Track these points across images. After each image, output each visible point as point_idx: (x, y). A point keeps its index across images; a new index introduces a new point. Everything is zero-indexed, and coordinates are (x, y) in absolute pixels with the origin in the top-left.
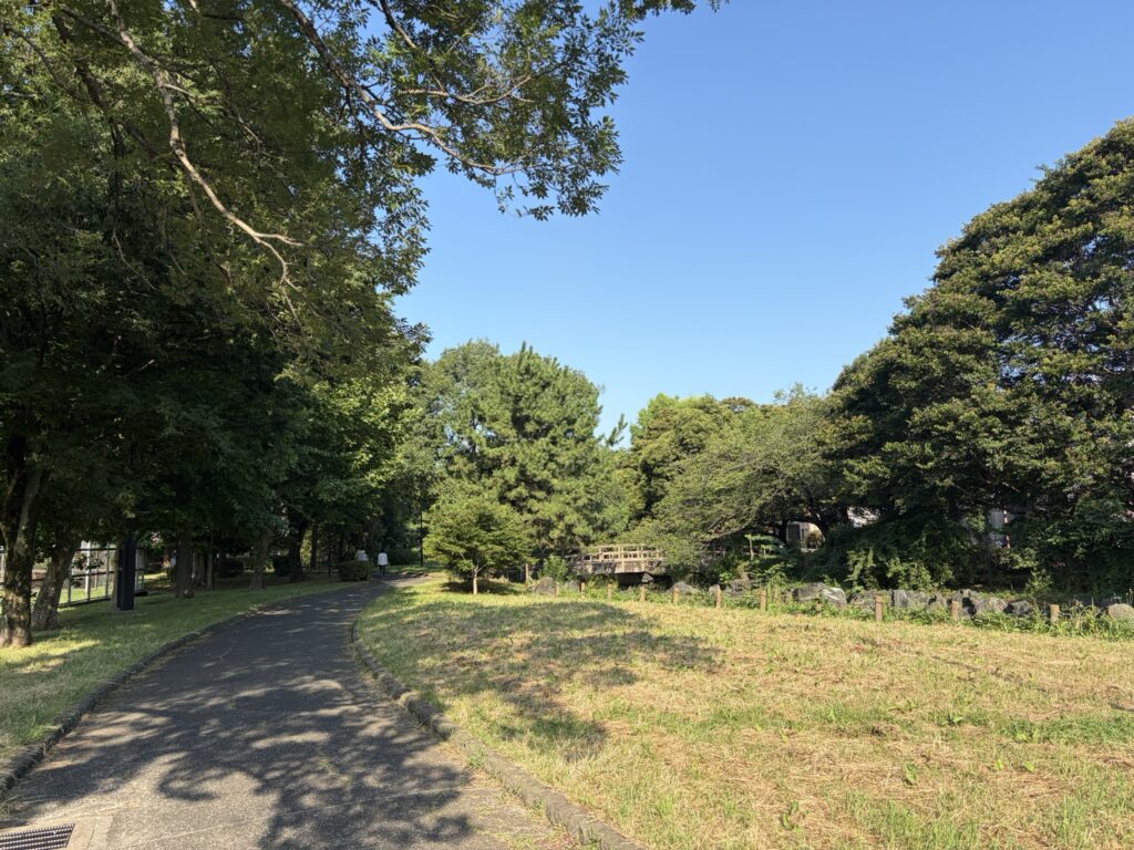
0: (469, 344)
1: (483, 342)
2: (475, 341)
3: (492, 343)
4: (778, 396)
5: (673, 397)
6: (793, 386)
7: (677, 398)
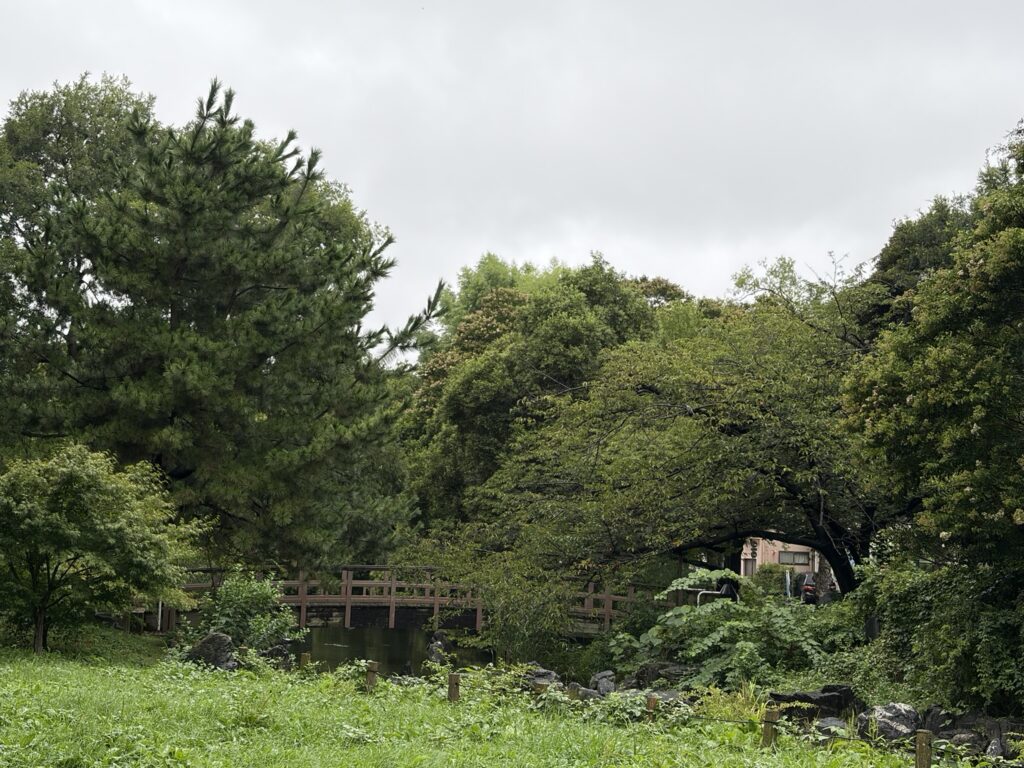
0: (80, 87)
1: (115, 84)
2: (94, 81)
3: (138, 90)
4: (741, 283)
5: (520, 265)
6: (772, 263)
7: (528, 268)
